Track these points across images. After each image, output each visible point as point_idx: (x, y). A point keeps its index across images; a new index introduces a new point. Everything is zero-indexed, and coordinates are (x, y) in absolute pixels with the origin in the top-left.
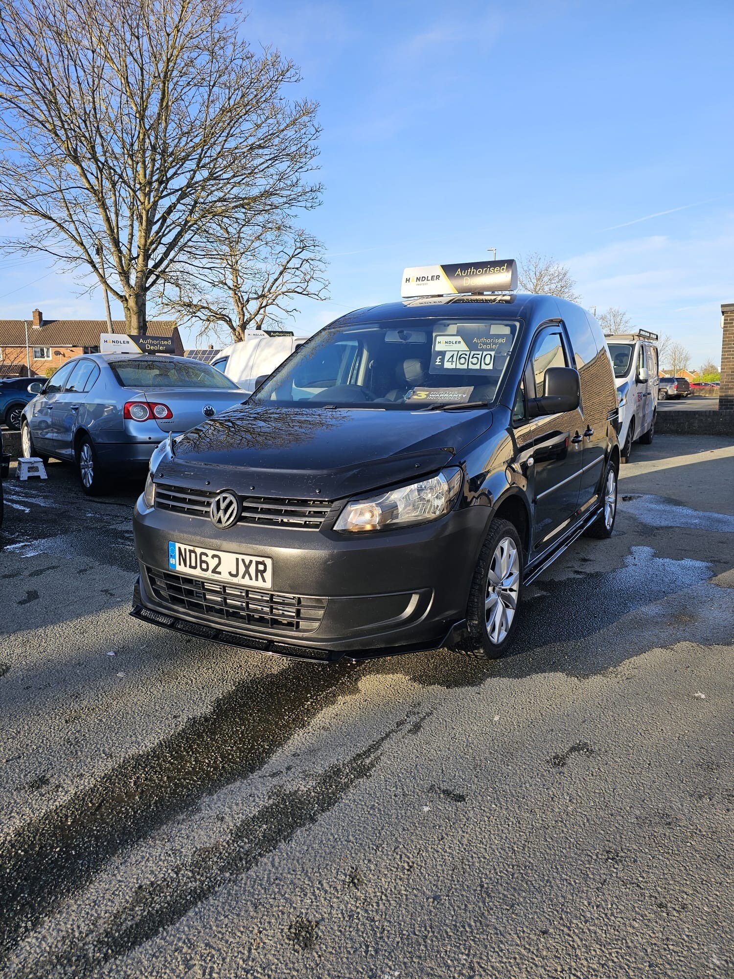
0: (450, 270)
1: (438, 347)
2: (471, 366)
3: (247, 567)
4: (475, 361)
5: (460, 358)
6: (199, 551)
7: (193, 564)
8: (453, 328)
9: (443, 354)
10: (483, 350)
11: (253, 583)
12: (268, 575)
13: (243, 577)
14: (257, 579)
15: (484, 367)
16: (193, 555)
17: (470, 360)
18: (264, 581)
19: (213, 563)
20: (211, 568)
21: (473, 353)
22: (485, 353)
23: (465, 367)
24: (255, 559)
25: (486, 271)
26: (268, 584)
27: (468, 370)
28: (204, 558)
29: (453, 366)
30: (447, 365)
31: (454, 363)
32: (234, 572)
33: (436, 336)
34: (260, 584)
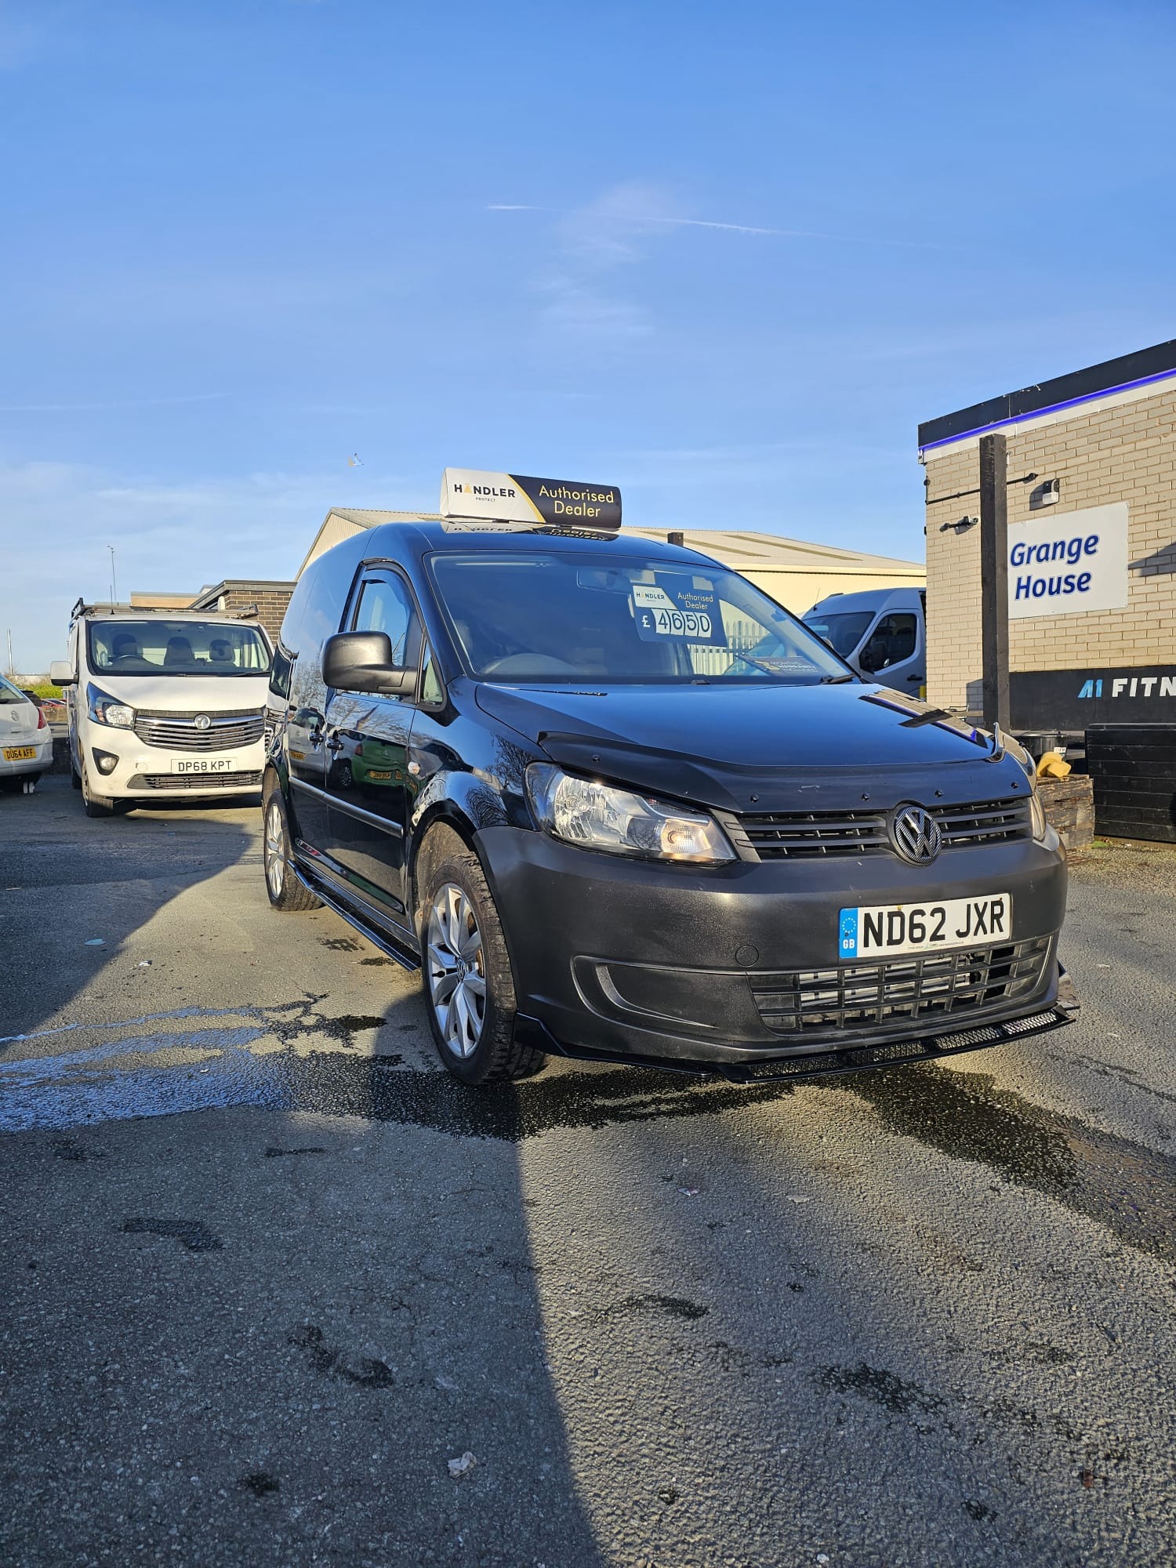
2: (688, 633)
3: (980, 915)
4: (691, 624)
5: (673, 621)
6: (907, 910)
7: (896, 936)
11: (988, 938)
12: (1006, 920)
13: (976, 932)
14: (993, 930)
15: (702, 634)
16: (897, 920)
17: (687, 623)
18: (1001, 929)
19: (930, 923)
20: (929, 934)
21: (684, 613)
22: (698, 615)
23: (681, 632)
24: (990, 899)
25: (585, 496)
26: (1006, 934)
27: (685, 637)
28: (917, 919)
29: (667, 631)
30: (660, 629)
31: (668, 626)
32: (964, 929)
33: (631, 585)
34: (997, 936)
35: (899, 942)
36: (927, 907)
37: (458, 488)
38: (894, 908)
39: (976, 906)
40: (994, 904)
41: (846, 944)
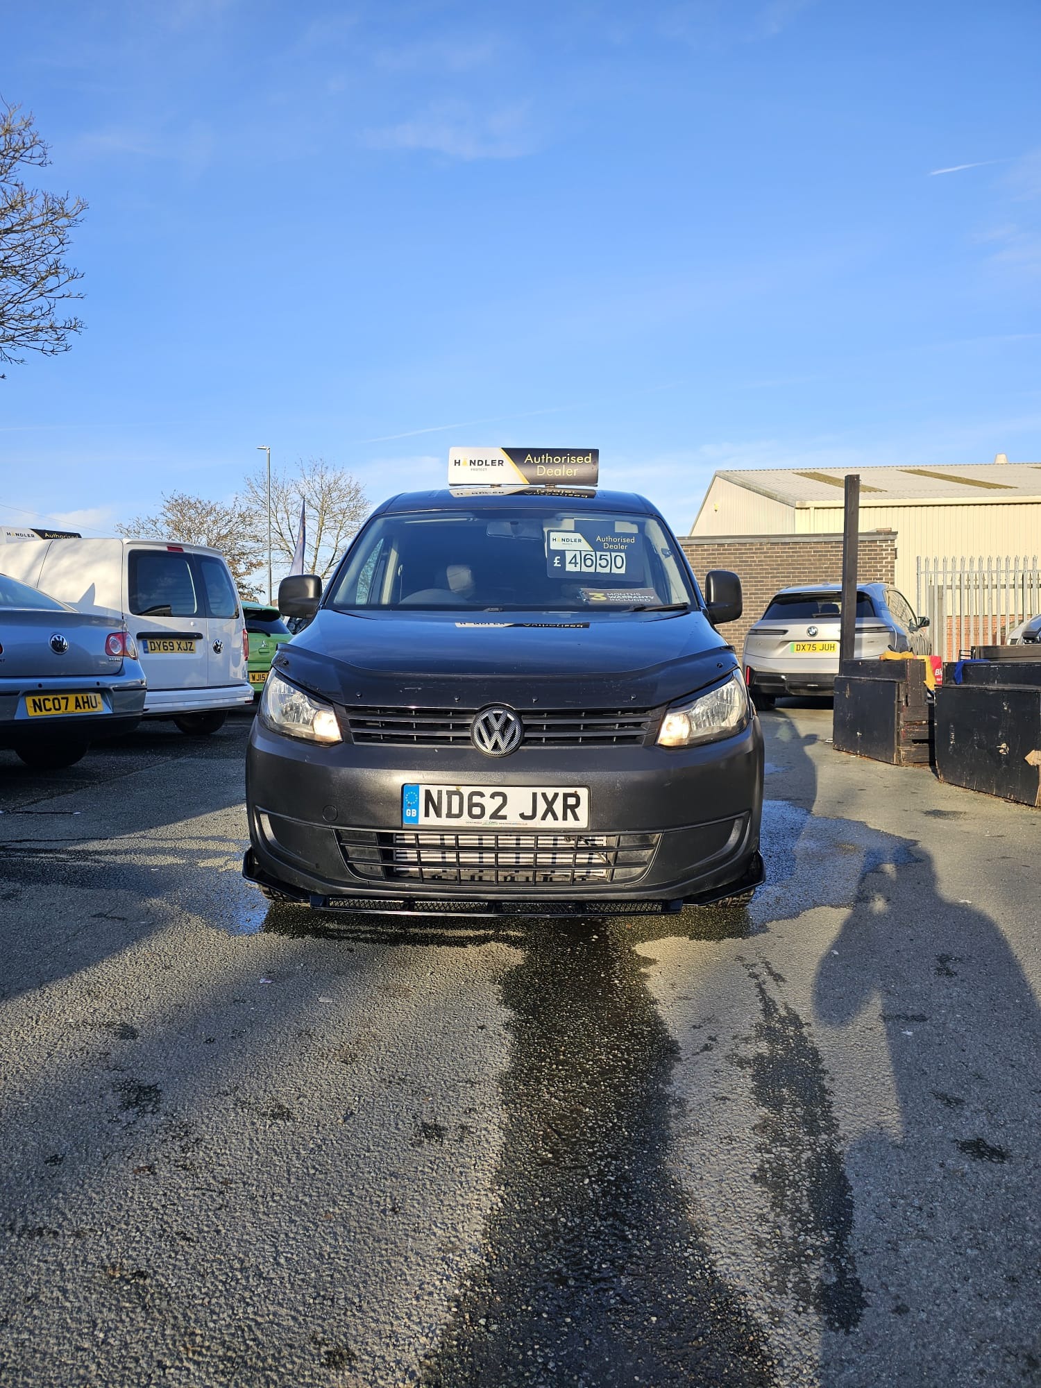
0: (517, 455)
1: (554, 546)
2: (599, 570)
3: (550, 804)
4: (604, 563)
5: (585, 560)
6: (466, 791)
7: (455, 810)
8: (569, 523)
9: (562, 553)
10: (610, 551)
11: (560, 824)
12: (583, 811)
13: (544, 818)
14: (565, 818)
15: (615, 570)
16: (455, 799)
17: (598, 562)
18: (576, 818)
19: (491, 805)
20: (489, 812)
21: (599, 554)
22: (614, 554)
23: (592, 570)
24: (561, 791)
25: (566, 460)
26: (583, 823)
27: (596, 574)
28: (476, 799)
29: (577, 569)
30: (570, 568)
31: (578, 566)
32: (529, 813)
33: (549, 532)
34: (570, 823)
35: (458, 816)
36: (488, 791)
37: (457, 463)
38: (452, 789)
39: (544, 795)
40: (566, 796)
41: (408, 813)
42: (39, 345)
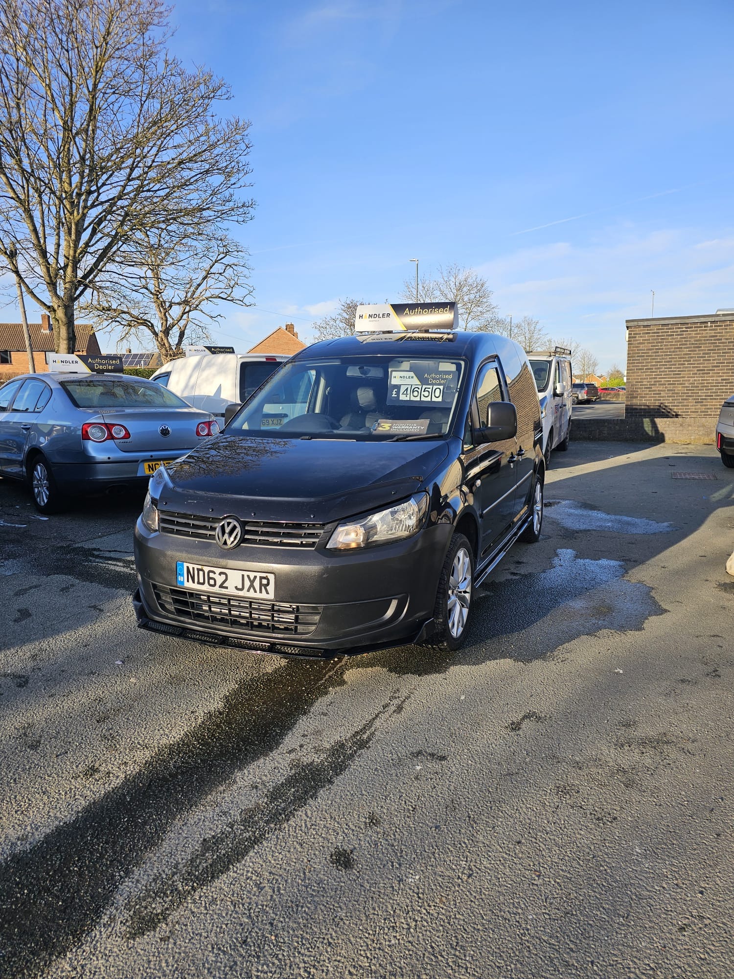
1: (394, 382)
2: (423, 399)
3: (252, 582)
4: (426, 394)
5: (413, 392)
6: (206, 569)
7: (201, 581)
8: (406, 365)
9: (398, 387)
10: (433, 384)
11: (258, 595)
12: (271, 588)
13: (248, 590)
14: (261, 592)
15: (434, 399)
16: (201, 573)
17: (423, 393)
18: (267, 593)
19: (220, 579)
20: (218, 584)
21: (424, 387)
22: (435, 387)
23: (418, 399)
24: (259, 575)
25: (431, 311)
26: (271, 596)
27: (421, 401)
29: (408, 399)
30: (402, 397)
31: (408, 396)
32: (240, 587)
33: (392, 371)
34: (264, 595)
35: (203, 584)
36: (218, 571)
37: (361, 317)
38: (200, 567)
39: (248, 576)
40: (261, 578)
41: (180, 578)
42: (235, 218)
